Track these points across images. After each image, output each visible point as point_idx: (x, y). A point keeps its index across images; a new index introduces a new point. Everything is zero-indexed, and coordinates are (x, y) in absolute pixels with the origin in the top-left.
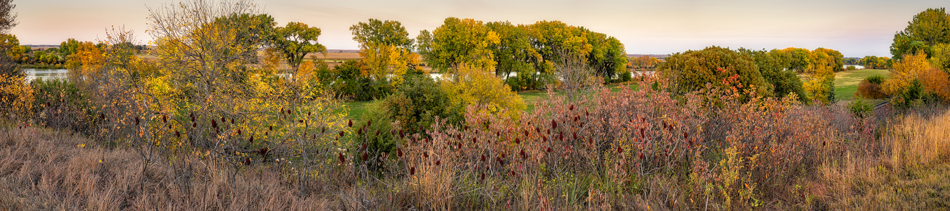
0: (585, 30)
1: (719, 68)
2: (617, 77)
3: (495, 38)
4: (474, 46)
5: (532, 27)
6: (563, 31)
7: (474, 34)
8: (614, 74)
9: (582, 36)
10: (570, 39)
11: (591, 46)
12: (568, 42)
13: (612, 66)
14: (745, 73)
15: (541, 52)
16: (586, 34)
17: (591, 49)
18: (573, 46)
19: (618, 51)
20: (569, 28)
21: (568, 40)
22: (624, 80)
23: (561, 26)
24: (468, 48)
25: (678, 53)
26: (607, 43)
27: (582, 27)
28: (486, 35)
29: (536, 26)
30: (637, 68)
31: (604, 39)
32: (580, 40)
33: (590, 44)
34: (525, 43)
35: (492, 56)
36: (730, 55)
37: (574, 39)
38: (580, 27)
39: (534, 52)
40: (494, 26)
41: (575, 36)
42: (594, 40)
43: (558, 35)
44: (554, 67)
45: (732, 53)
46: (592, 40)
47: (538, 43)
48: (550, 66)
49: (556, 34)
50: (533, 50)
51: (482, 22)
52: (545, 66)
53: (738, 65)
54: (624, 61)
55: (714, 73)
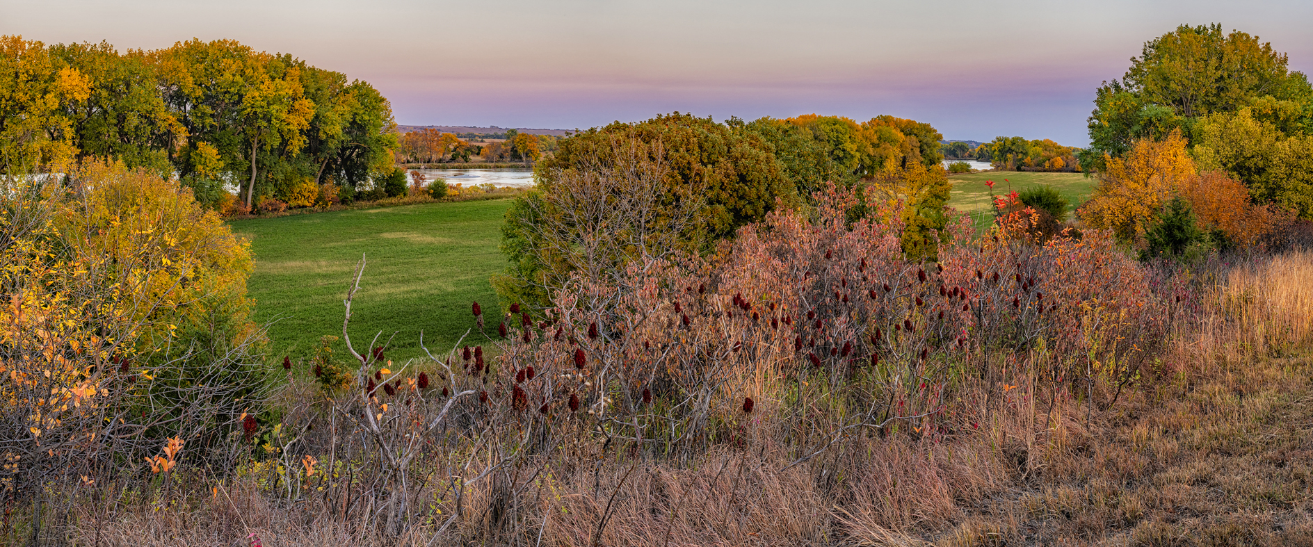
0: (296, 61)
1: (696, 166)
2: (370, 185)
3: (73, 82)
4: (22, 108)
5: (164, 55)
6: (245, 66)
7: (23, 77)
8: (363, 177)
9: (288, 79)
10: (262, 87)
11: (313, 104)
12: (257, 94)
13: (358, 156)
14: (759, 182)
15: (185, 122)
16: (298, 73)
17: (313, 112)
18: (269, 104)
19: (378, 117)
20: (257, 59)
21: (258, 89)
22: (391, 194)
23: (240, 53)
24: (5, 111)
25: (592, 131)
26: (349, 97)
27: (289, 57)
28: (52, 79)
29: (176, 53)
30: (408, 162)
31: (342, 86)
32: (287, 90)
33: (309, 100)
34: (150, 100)
35: (69, 133)
36: (716, 136)
37: (272, 87)
38: (283, 56)
39: (170, 122)
40: (70, 56)
41: (273, 79)
42: (319, 89)
43: (231, 77)
44: (218, 160)
45: (722, 131)
46: (313, 91)
47: (178, 98)
48: (209, 157)
49: (227, 75)
50: (166, 115)
51: (42, 45)
52: (197, 158)
53: (740, 163)
54: (390, 144)
55: (686, 179)
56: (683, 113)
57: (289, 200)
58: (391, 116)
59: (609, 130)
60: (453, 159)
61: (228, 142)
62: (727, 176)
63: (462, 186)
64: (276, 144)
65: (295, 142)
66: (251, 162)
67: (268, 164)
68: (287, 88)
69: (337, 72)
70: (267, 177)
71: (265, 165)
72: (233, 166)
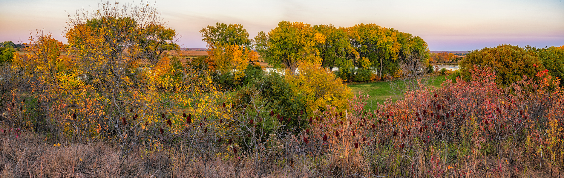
0: (395, 30)
1: (510, 62)
3: (320, 37)
4: (303, 46)
5: (351, 29)
6: (378, 32)
7: (303, 36)
8: (419, 68)
9: (392, 36)
10: (383, 39)
11: (400, 44)
12: (381, 41)
14: (532, 67)
15: (358, 50)
16: (395, 34)
17: (400, 47)
18: (385, 44)
19: (423, 48)
20: (382, 30)
21: (382, 40)
22: (428, 73)
23: (375, 28)
24: (298, 47)
25: (477, 51)
26: (413, 42)
27: (393, 29)
28: (313, 36)
29: (355, 28)
30: (438, 63)
31: (411, 38)
32: (391, 40)
33: (399, 43)
34: (346, 43)
35: (318, 54)
36: (519, 52)
37: (386, 39)
38: (391, 29)
39: (353, 50)
40: (320, 29)
41: (387, 36)
42: (403, 39)
43: (373, 36)
44: (369, 63)
45: (521, 50)
46: (400, 40)
47: (357, 43)
48: (366, 62)
49: (372, 35)
50: (352, 49)
51: (310, 25)
52: (362, 62)
53: (525, 61)
54: (427, 57)
55: (507, 67)
56: (508, 44)
57: (394, 75)
58: (428, 48)
59: (484, 50)
60: (453, 62)
61: (373, 57)
62: (521, 65)
63: (452, 70)
64: (389, 57)
65: (395, 57)
66: (381, 63)
67: (386, 64)
68: (391, 39)
69: (409, 33)
70: (386, 68)
71: (385, 64)
72: (374, 65)
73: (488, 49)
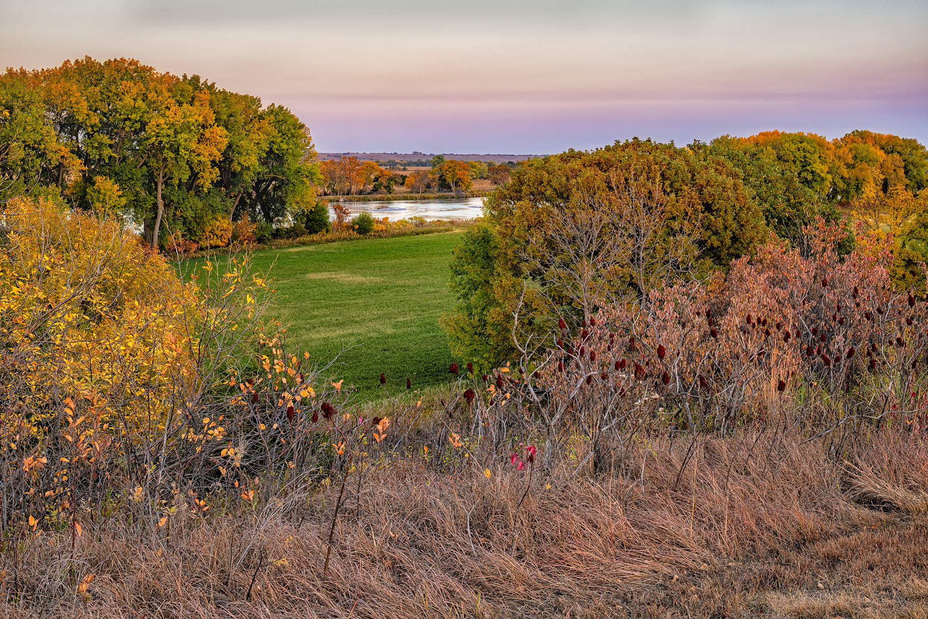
0: (205, 83)
2: (288, 222)
5: (49, 75)
6: (147, 89)
8: (281, 212)
9: (197, 103)
11: (225, 132)
12: (162, 121)
13: (275, 189)
14: (725, 211)
15: (79, 153)
16: (208, 97)
17: (226, 142)
18: (176, 133)
19: (297, 145)
20: (160, 80)
21: (163, 115)
22: (312, 231)
26: (265, 123)
27: (196, 79)
29: (65, 72)
31: (256, 111)
32: (196, 117)
33: (221, 128)
34: (38, 128)
36: (678, 162)
37: (179, 113)
38: (189, 78)
39: (62, 154)
41: (180, 104)
42: (231, 115)
43: (132, 102)
44: (120, 196)
45: (685, 157)
47: (70, 126)
48: (108, 193)
49: (128, 100)
50: (58, 146)
52: (95, 195)
53: (705, 190)
54: (311, 175)
56: (643, 139)
57: (200, 239)
58: (311, 144)
60: (375, 190)
61: (130, 176)
62: (691, 205)
63: (389, 220)
64: (185, 178)
65: (207, 175)
66: (156, 198)
67: (176, 200)
68: (196, 114)
69: (250, 95)
70: (175, 214)
71: (172, 201)
72: (136, 203)
73: (580, 154)
